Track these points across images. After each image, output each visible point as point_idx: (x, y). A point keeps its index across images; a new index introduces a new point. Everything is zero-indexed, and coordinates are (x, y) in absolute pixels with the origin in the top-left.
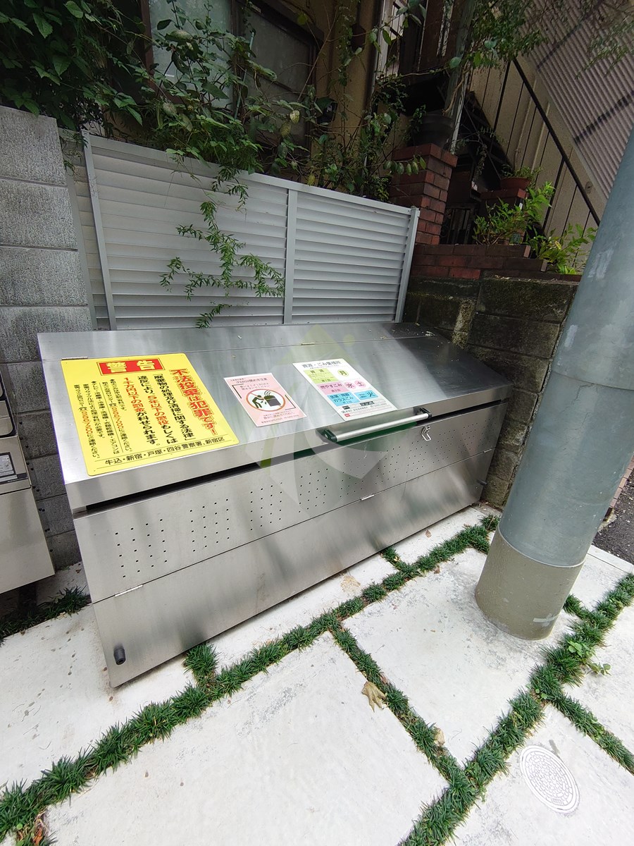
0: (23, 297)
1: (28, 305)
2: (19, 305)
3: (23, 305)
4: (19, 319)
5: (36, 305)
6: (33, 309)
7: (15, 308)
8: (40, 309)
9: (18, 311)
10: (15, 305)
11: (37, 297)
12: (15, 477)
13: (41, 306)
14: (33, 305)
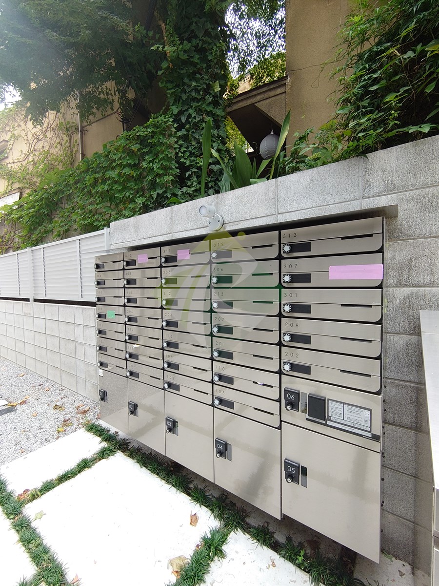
0: (415, 279)
1: (418, 286)
2: (410, 286)
3: (413, 286)
4: (407, 298)
5: (425, 286)
6: (421, 289)
7: (405, 289)
8: (428, 289)
9: (407, 291)
10: (406, 286)
11: (427, 279)
12: (370, 435)
13: (429, 287)
14: (422, 286)
